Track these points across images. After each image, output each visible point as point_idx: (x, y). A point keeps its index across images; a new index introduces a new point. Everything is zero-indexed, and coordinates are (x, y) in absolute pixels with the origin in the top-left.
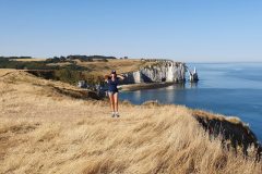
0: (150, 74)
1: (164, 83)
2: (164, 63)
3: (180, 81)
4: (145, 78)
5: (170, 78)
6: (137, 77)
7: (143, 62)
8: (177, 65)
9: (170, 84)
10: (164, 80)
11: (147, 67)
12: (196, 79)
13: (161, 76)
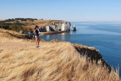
0: (53, 27)
1: (60, 32)
2: (60, 22)
3: (68, 31)
4: (51, 29)
5: (63, 29)
6: (48, 29)
7: (51, 21)
8: (66, 23)
9: (63, 32)
10: (60, 30)
11: (52, 24)
12: (75, 30)
13: (59, 28)
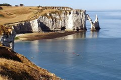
0: (48, 22)
1: (63, 32)
3: (81, 30)
4: (43, 27)
5: (70, 26)
6: (35, 26)
8: (77, 14)
9: (70, 33)
10: (63, 28)
11: (45, 15)
12: (97, 28)
13: (60, 24)
